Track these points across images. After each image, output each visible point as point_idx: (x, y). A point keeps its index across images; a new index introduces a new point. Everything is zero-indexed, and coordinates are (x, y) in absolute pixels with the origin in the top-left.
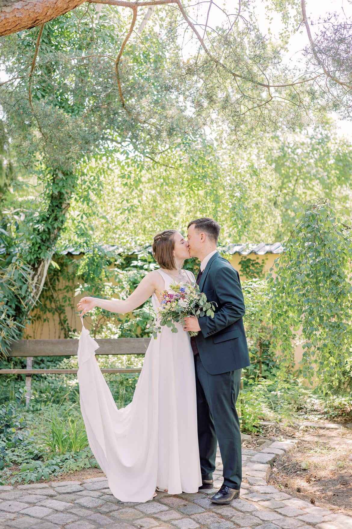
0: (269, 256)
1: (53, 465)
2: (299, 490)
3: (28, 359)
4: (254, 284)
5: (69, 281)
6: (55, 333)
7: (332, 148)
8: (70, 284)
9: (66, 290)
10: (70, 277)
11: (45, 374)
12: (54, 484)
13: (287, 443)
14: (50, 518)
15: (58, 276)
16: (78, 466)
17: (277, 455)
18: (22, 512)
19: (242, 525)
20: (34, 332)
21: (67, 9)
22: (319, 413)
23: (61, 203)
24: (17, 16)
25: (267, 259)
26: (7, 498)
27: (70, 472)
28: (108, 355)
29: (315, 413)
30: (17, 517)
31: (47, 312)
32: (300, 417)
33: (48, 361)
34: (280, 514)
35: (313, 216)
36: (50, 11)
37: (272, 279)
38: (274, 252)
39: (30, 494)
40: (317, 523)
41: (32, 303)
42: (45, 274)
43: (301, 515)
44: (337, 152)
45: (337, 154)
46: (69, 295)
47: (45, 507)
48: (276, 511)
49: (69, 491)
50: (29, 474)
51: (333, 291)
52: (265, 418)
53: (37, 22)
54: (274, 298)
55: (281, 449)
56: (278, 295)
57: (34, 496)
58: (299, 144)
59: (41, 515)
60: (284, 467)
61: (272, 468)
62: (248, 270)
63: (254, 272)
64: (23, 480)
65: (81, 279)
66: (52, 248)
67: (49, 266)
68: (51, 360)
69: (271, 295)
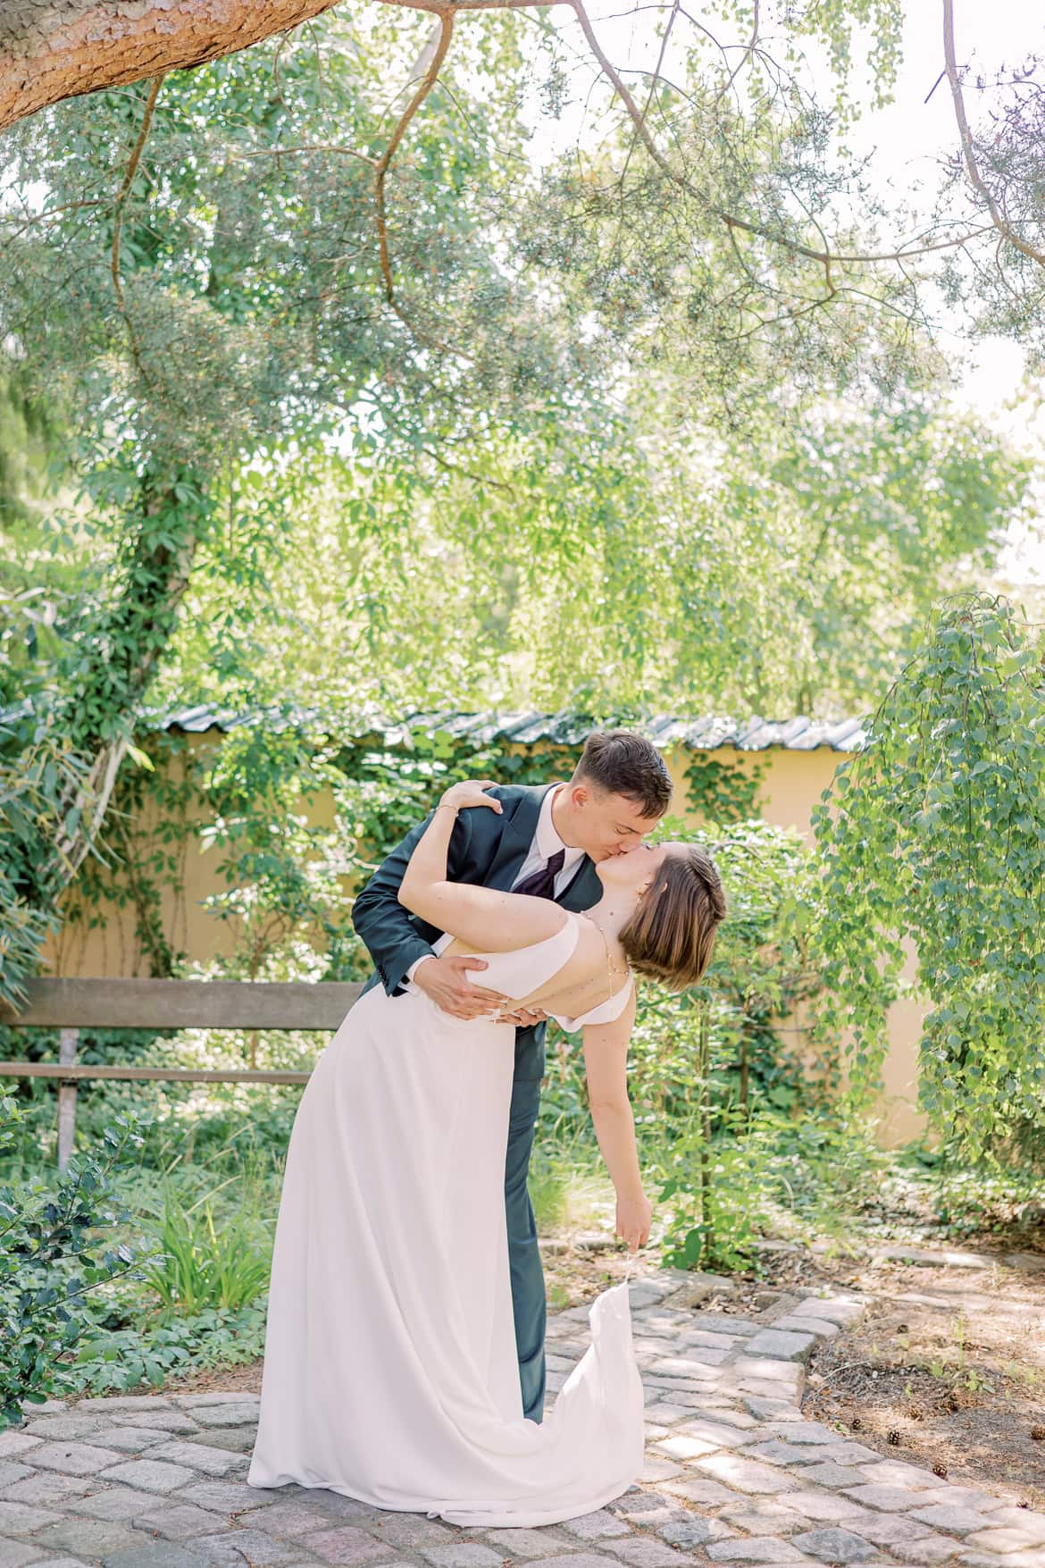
0: (776, 756)
1: (168, 1344)
2: (894, 1439)
3: (64, 1033)
4: (750, 836)
5: (170, 808)
6: (123, 961)
7: (937, 446)
8: (174, 817)
9: (159, 837)
10: (176, 799)
11: (100, 1083)
12: (184, 1399)
13: (844, 1305)
14: (189, 1493)
15: (139, 791)
16: (243, 1351)
17: (819, 1337)
18: (106, 1474)
19: (754, 1530)
20: (58, 958)
21: (298, 15)
22: (921, 1221)
23: (164, 577)
24: (158, 31)
25: (769, 765)
26: (54, 1433)
27: (221, 1366)
28: (287, 1030)
29: (911, 1220)
30: (94, 1489)
31: (102, 898)
32: (871, 1230)
33: (107, 1044)
34: (858, 1502)
35: (961, 642)
36: (252, 19)
37: (829, 823)
38: (791, 744)
39: (118, 1425)
40: (969, 1532)
41: (67, 871)
42: (109, 784)
43: (919, 1507)
44: (950, 456)
45: (950, 461)
46: (170, 849)
47: (173, 1462)
48: (843, 1495)
49: (233, 1419)
50: (104, 1369)
51: (1020, 863)
52: (768, 1230)
53: (212, 49)
54: (833, 880)
55: (830, 1321)
56: (846, 871)
57: (134, 1432)
58: (840, 427)
59: (166, 1486)
60: (842, 1372)
61: (808, 1374)
62: (710, 795)
63: (726, 803)
64: (89, 1385)
65: (207, 803)
66: (134, 708)
67: (123, 761)
68: (118, 1040)
69: (826, 868)
